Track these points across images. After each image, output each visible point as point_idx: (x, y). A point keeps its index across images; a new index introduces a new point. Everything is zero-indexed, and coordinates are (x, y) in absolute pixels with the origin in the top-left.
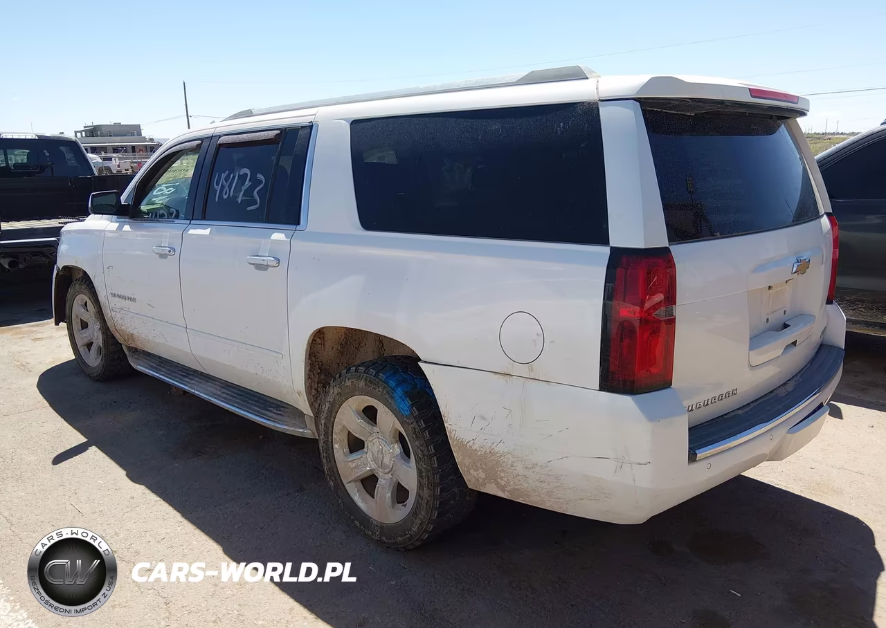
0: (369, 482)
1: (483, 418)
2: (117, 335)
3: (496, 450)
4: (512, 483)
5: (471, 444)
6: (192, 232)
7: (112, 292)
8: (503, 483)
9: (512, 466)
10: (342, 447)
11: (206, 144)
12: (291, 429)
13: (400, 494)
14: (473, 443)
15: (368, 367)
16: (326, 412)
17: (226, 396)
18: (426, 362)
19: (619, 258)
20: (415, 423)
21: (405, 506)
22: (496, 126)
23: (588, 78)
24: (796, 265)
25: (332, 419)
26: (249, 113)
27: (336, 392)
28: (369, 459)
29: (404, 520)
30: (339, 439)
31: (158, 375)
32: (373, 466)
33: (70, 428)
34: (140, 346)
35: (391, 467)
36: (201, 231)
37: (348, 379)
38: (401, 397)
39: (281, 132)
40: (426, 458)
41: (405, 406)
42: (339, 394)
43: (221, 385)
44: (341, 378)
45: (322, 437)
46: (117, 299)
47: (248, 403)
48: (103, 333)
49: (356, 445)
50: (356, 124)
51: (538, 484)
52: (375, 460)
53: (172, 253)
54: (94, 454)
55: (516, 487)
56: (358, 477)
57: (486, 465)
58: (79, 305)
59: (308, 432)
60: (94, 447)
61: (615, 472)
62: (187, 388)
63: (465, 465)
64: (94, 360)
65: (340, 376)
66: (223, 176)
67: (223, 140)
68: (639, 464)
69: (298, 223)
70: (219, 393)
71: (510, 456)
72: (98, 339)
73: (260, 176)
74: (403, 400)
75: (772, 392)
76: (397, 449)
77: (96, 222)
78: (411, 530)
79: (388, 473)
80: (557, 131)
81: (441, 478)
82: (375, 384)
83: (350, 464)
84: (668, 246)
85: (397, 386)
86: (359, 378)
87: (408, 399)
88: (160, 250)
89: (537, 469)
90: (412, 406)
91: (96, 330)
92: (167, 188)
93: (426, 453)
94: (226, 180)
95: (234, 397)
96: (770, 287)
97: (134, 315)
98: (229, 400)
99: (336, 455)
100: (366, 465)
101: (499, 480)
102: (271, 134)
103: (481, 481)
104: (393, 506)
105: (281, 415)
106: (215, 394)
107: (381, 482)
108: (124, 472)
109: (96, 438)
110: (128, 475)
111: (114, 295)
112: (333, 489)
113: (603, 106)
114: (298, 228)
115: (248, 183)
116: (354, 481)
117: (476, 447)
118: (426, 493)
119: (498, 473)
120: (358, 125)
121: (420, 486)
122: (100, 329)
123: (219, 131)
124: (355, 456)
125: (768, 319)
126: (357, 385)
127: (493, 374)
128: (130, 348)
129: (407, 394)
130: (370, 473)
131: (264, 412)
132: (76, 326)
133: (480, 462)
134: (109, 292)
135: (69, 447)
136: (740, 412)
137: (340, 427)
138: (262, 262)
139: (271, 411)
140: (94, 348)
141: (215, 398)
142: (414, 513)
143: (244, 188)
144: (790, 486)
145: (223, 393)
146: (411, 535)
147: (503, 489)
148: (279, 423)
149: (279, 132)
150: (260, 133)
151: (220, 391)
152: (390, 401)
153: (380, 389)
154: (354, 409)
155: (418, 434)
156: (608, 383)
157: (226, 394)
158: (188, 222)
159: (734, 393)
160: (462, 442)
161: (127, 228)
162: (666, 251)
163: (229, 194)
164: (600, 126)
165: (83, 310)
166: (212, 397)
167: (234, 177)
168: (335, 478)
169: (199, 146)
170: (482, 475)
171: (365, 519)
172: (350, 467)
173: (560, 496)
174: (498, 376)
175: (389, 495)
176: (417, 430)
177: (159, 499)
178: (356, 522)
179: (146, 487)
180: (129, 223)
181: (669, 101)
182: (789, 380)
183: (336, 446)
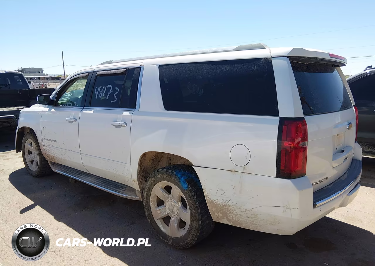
0: (167, 220)
1: (222, 190)
2: (46, 157)
3: (228, 204)
4: (234, 218)
5: (216, 201)
6: (85, 112)
7: (45, 138)
8: (230, 218)
9: (235, 211)
10: (154, 204)
11: (91, 75)
12: (130, 196)
13: (182, 224)
14: (217, 201)
15: (167, 169)
16: (147, 189)
17: (98, 183)
18: (196, 166)
19: (284, 121)
20: (190, 193)
21: (184, 229)
22: (226, 68)
23: (265, 48)
24: (348, 125)
25: (150, 192)
26: (111, 62)
27: (152, 179)
28: (166, 209)
29: (184, 236)
30: (153, 200)
31: (66, 174)
32: (169, 212)
33: (26, 198)
34: (57, 161)
35: (177, 212)
36: (89, 112)
37: (159, 174)
38: (183, 182)
39: (126, 70)
40: (195, 208)
41: (185, 185)
42: (154, 181)
43: (95, 178)
44: (155, 174)
45: (145, 200)
46: (47, 141)
47: (109, 186)
48: (39, 156)
49: (160, 203)
50: (161, 67)
51: (247, 218)
52: (169, 209)
53: (75, 121)
54: (38, 209)
55: (236, 220)
56: (162, 217)
57: (222, 210)
58: (28, 144)
59: (137, 197)
60: (38, 206)
61: (283, 213)
62: (80, 180)
63: (213, 211)
64: (34, 168)
65: (154, 173)
66: (99, 88)
67: (98, 73)
68: (294, 209)
69: (135, 108)
70: (95, 181)
71: (234, 206)
72: (37, 158)
73: (117, 88)
74: (185, 183)
75: (339, 178)
76: (180, 204)
77: (37, 108)
78: (187, 240)
79: (176, 215)
80: (253, 69)
81: (202, 217)
82: (171, 176)
83: (158, 211)
84: (303, 117)
85: (182, 176)
86: (163, 174)
87: (186, 182)
88: (69, 120)
89: (247, 212)
90: (189, 185)
91: (36, 154)
92: (69, 93)
93: (195, 206)
94: (101, 89)
95: (101, 183)
96: (337, 135)
97: (55, 148)
98: (100, 185)
99: (151, 207)
100: (165, 212)
101: (228, 217)
102: (122, 71)
103: (220, 217)
104: (178, 230)
105: (125, 191)
106: (93, 182)
107: (172, 219)
108: (53, 217)
109: (38, 202)
110: (55, 218)
111: (46, 139)
112: (149, 222)
113: (274, 60)
114: (135, 110)
115: (111, 91)
116: (160, 219)
117: (218, 202)
118: (195, 223)
119: (228, 214)
120: (162, 67)
121: (192, 220)
122: (37, 154)
123: (96, 69)
124: (161, 208)
125: (337, 148)
126: (163, 177)
127: (227, 171)
128: (52, 163)
129: (186, 180)
130: (167, 215)
131: (116, 189)
132: (26, 153)
133: (220, 209)
134: (43, 138)
135: (27, 206)
136: (329, 187)
137: (153, 195)
138: (119, 125)
139: (119, 189)
140: (34, 163)
141: (94, 184)
142: (189, 232)
143: (109, 93)
144: (340, 219)
145: (97, 181)
146: (187, 242)
147: (229, 221)
148: (124, 194)
149: (125, 70)
150: (116, 70)
151: (95, 180)
152: (178, 183)
153: (174, 178)
154: (161, 187)
155: (191, 197)
156: (280, 174)
157: (98, 182)
158: (83, 108)
159: (327, 178)
160: (212, 201)
161: (53, 110)
162: (303, 118)
163: (102, 96)
164: (273, 67)
165: (30, 146)
166: (92, 183)
167: (104, 89)
168: (151, 218)
169: (87, 76)
170: (220, 215)
171: (165, 236)
172: (158, 213)
173: (257, 223)
174: (230, 172)
175: (176, 225)
176: (191, 196)
177: (70, 228)
178: (161, 237)
179: (64, 223)
180: (53, 108)
181: (300, 58)
182: (344, 174)
183: (151, 204)
